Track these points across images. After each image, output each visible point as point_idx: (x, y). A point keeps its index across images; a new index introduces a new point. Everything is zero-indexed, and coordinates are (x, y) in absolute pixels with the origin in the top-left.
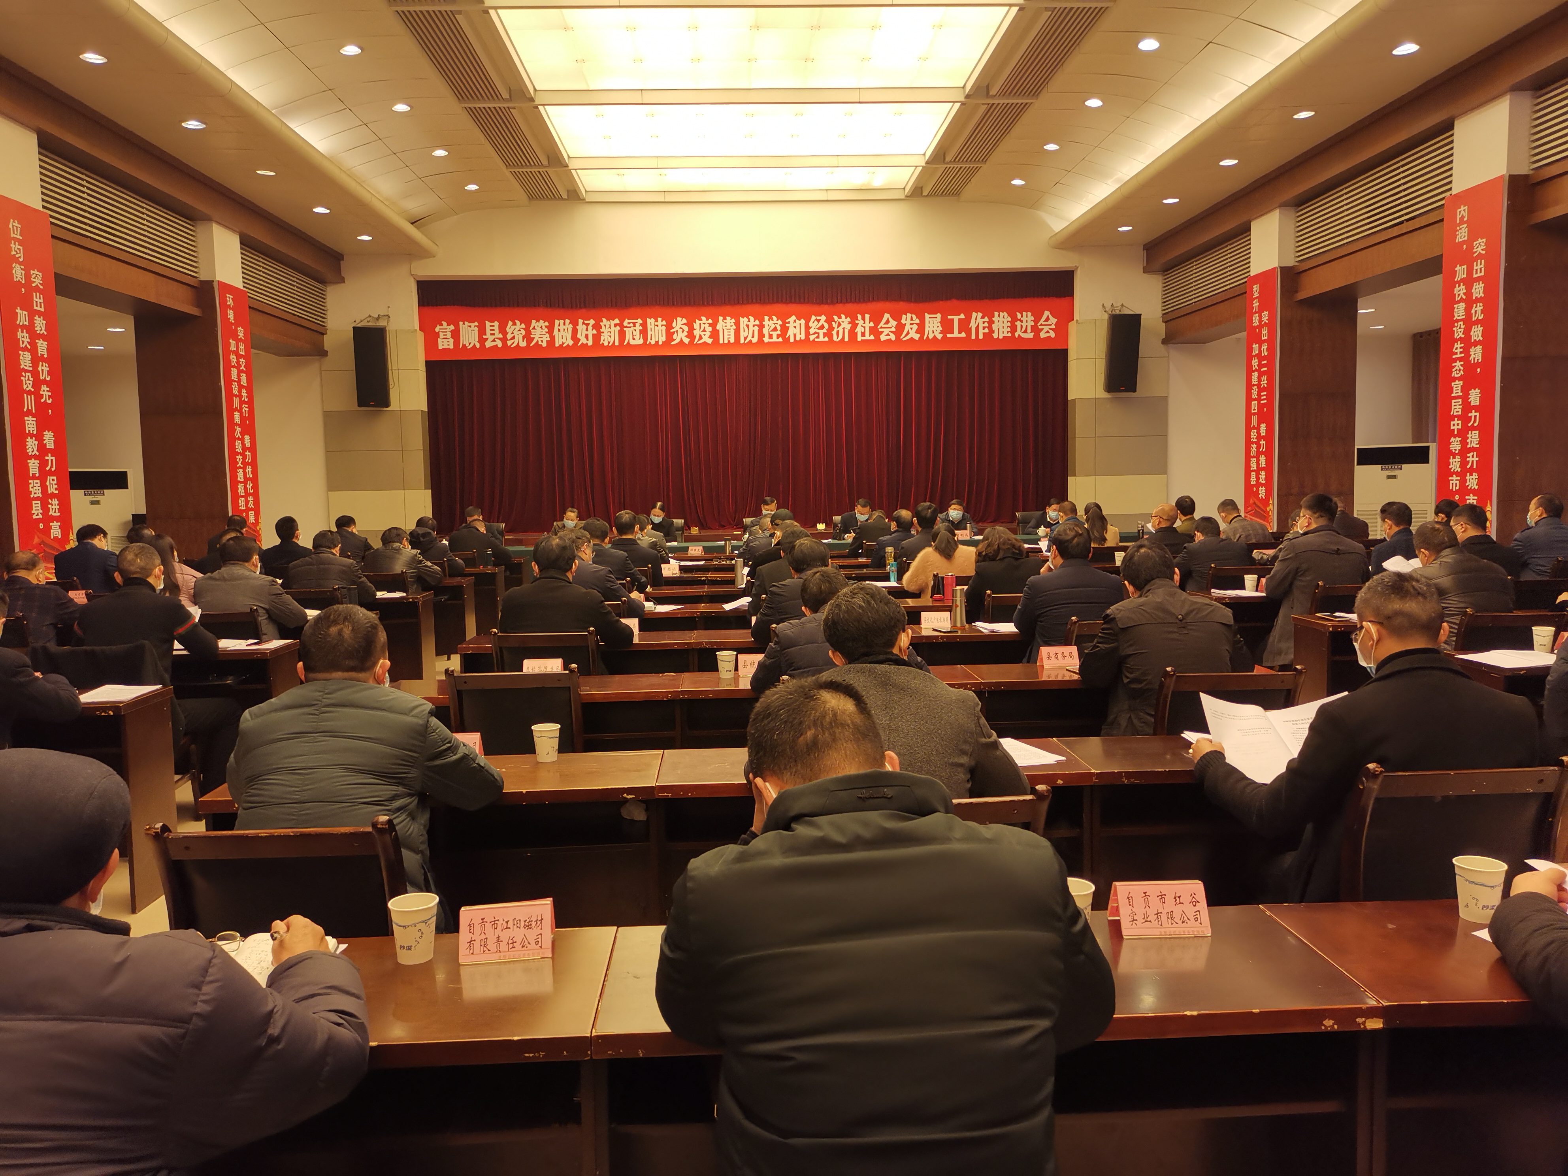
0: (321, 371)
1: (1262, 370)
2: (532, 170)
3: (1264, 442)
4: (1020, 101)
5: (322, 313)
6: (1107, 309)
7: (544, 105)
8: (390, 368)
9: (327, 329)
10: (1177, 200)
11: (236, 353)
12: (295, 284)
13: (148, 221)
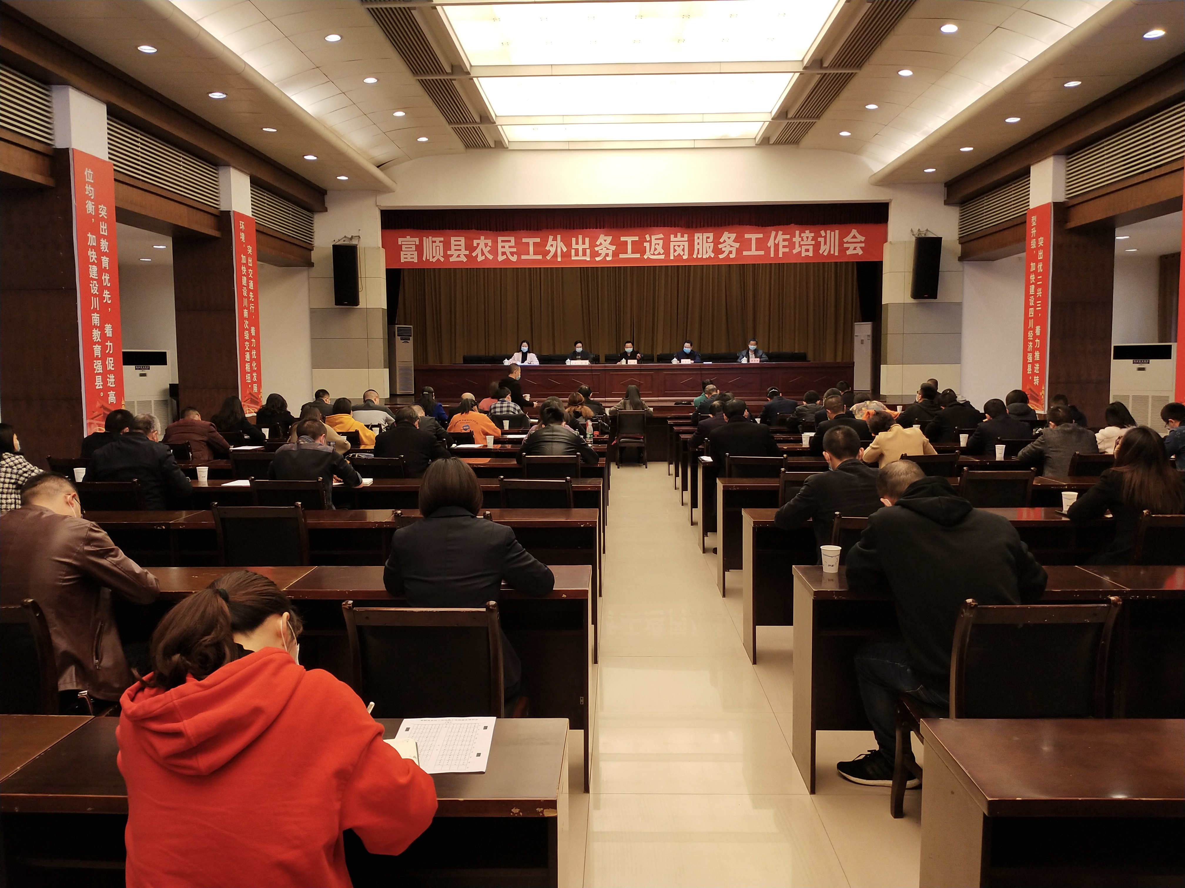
0: (309, 278)
1: (1038, 283)
2: (468, 126)
3: (1039, 341)
4: (847, 72)
5: (310, 233)
6: (915, 233)
7: (477, 77)
8: (359, 276)
9: (314, 246)
10: (971, 149)
11: (246, 265)
12: (290, 212)
13: (184, 167)
